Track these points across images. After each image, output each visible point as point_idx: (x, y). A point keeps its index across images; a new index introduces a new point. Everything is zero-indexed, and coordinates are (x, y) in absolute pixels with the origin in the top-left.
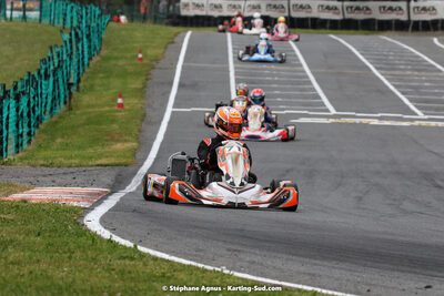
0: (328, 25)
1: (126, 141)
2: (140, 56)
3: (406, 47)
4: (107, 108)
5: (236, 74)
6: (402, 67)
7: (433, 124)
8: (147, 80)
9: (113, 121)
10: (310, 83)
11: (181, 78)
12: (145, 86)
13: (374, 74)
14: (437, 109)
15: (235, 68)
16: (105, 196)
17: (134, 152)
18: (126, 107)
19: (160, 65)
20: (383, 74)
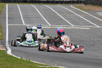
0: (42, 2)
3: (64, 8)
5: (22, 15)
6: (65, 13)
7: (77, 28)
10: (42, 17)
11: (8, 16)
13: (58, 15)
14: (77, 24)
15: (22, 14)
19: (2, 13)
20: (60, 15)
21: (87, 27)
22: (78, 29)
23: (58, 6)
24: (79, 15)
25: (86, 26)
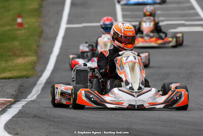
1: (26, 56)
4: (8, 28)
9: (14, 39)
12: (41, 6)
16: (9, 105)
17: (34, 65)
18: (26, 26)
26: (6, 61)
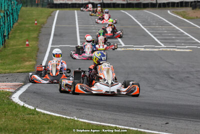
0: (120, 6)
1: (30, 61)
2: (36, 22)
3: (156, 15)
4: (21, 46)
5: (79, 29)
6: (154, 24)
7: (168, 49)
8: (39, 33)
9: (24, 52)
11: (55, 32)
12: (38, 36)
13: (141, 28)
14: (170, 43)
15: (79, 27)
16: (21, 86)
17: (34, 66)
18: (31, 46)
19: (45, 26)
20: (145, 28)
21: (187, 47)
22: (170, 51)
23: (146, 12)
24: (178, 27)
25: (185, 46)
26: (20, 63)
